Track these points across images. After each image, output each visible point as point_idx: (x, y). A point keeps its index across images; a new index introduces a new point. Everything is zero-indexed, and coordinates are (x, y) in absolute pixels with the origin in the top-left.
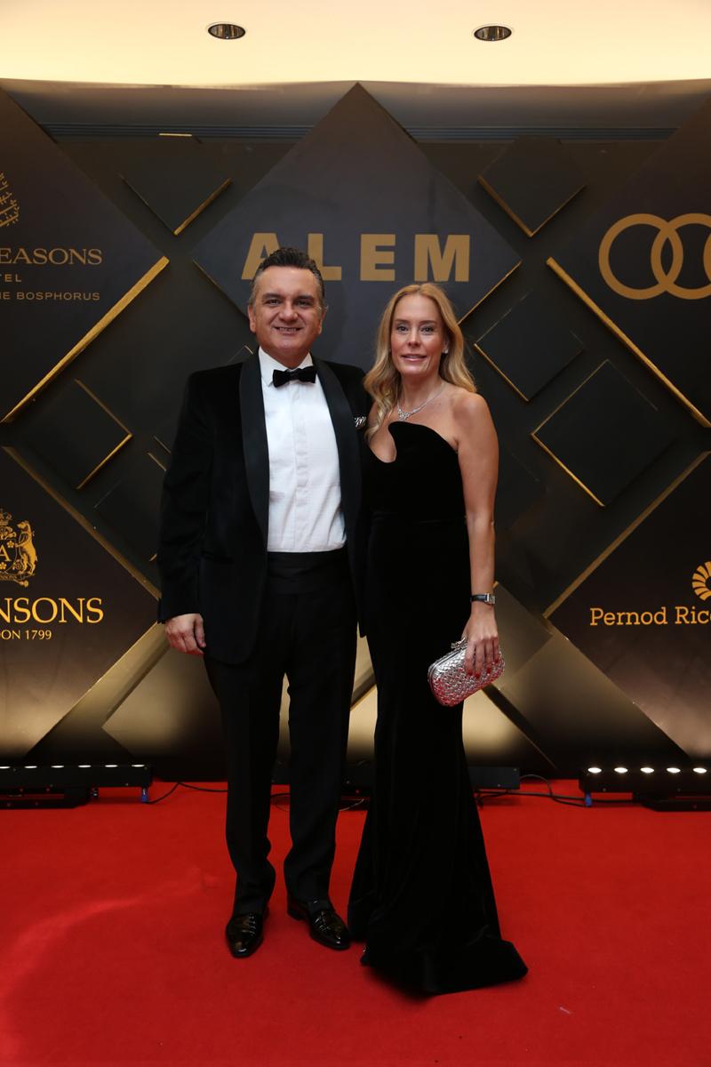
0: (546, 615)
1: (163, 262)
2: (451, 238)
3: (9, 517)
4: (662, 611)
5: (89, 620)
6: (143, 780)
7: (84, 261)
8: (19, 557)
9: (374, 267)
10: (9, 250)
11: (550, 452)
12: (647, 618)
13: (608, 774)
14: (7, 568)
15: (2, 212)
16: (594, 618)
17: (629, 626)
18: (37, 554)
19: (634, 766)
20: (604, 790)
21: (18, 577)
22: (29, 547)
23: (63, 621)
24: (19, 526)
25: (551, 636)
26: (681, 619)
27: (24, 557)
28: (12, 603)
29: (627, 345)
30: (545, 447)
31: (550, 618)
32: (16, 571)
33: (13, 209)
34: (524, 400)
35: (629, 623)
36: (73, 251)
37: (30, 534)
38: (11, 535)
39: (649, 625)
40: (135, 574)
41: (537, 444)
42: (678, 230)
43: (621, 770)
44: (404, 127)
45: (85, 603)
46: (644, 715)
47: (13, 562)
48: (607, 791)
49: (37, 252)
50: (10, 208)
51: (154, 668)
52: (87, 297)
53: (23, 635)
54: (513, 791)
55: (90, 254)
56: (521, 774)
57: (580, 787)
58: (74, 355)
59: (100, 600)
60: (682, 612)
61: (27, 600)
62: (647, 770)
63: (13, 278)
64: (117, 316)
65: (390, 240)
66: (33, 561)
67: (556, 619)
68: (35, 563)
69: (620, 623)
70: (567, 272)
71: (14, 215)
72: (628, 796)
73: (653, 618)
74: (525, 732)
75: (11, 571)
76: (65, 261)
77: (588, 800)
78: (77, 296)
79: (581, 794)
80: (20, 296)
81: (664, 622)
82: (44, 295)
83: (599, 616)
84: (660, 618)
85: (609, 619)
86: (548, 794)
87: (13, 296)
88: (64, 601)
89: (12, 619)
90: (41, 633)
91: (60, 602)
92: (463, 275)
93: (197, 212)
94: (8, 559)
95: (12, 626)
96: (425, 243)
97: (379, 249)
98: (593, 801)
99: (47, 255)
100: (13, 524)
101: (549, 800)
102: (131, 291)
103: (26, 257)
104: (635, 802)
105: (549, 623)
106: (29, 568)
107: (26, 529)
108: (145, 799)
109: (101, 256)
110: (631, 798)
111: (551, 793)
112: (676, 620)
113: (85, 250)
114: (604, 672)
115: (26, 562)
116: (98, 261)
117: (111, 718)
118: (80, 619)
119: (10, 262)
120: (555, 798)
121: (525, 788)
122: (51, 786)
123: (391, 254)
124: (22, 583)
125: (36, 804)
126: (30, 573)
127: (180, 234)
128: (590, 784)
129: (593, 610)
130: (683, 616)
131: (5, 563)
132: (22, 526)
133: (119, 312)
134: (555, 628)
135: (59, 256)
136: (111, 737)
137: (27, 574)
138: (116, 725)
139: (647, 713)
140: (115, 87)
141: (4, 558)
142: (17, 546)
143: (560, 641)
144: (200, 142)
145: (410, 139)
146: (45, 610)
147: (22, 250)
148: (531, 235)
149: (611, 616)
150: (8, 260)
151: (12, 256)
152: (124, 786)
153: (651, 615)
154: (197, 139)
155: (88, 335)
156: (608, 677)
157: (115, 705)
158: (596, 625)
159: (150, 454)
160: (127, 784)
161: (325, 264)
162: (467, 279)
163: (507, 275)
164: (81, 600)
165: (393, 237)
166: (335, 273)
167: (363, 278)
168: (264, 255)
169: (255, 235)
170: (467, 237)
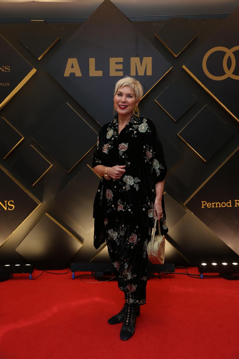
0: (185, 204)
1: (34, 71)
2: (144, 58)
4: (230, 202)
5: (9, 209)
6: (30, 270)
7: (3, 71)
9: (115, 70)
11: (184, 140)
12: (224, 205)
13: (209, 266)
16: (203, 205)
17: (217, 208)
19: (219, 262)
20: (208, 272)
25: (187, 212)
26: (237, 205)
29: (214, 98)
31: (186, 205)
34: (174, 120)
35: (217, 207)
39: (225, 207)
40: (26, 191)
41: (180, 138)
42: (233, 53)
43: (214, 264)
44: (127, 17)
45: (7, 203)
46: (222, 241)
48: (209, 273)
51: (35, 227)
52: (5, 85)
56: (175, 267)
57: (198, 271)
58: (1, 107)
60: (238, 202)
62: (225, 264)
64: (17, 92)
65: (121, 60)
69: (213, 207)
70: (190, 71)
72: (218, 274)
73: (226, 205)
77: (202, 276)
78: (1, 84)
79: (199, 274)
81: (230, 206)
83: (205, 204)
84: (229, 204)
85: (209, 205)
86: (187, 273)
92: (149, 73)
93: (47, 51)
96: (135, 61)
97: (117, 63)
98: (204, 276)
101: (187, 276)
102: (22, 82)
104: (220, 276)
105: (186, 207)
108: (30, 278)
109: (9, 68)
110: (218, 275)
112: (235, 205)
113: (3, 66)
114: (207, 226)
116: (9, 70)
117: (19, 246)
118: (6, 209)
120: (188, 274)
121: (177, 271)
123: (122, 65)
127: (40, 60)
128: (202, 270)
129: (203, 202)
130: (238, 204)
133: (19, 89)
134: (188, 209)
136: (19, 254)
138: (22, 248)
139: (224, 241)
140: (13, 2)
143: (190, 214)
144: (47, 23)
145: (128, 20)
148: (177, 56)
149: (210, 204)
152: (22, 273)
153: (225, 203)
154: (46, 22)
155: (6, 99)
156: (209, 228)
157: (20, 241)
158: (204, 207)
159: (31, 145)
160: (24, 272)
161: (96, 70)
162: (151, 75)
163: (167, 72)
164: (6, 201)
165: (122, 59)
166: (100, 73)
167: (111, 75)
168: (72, 67)
169: (69, 59)
170: (151, 58)
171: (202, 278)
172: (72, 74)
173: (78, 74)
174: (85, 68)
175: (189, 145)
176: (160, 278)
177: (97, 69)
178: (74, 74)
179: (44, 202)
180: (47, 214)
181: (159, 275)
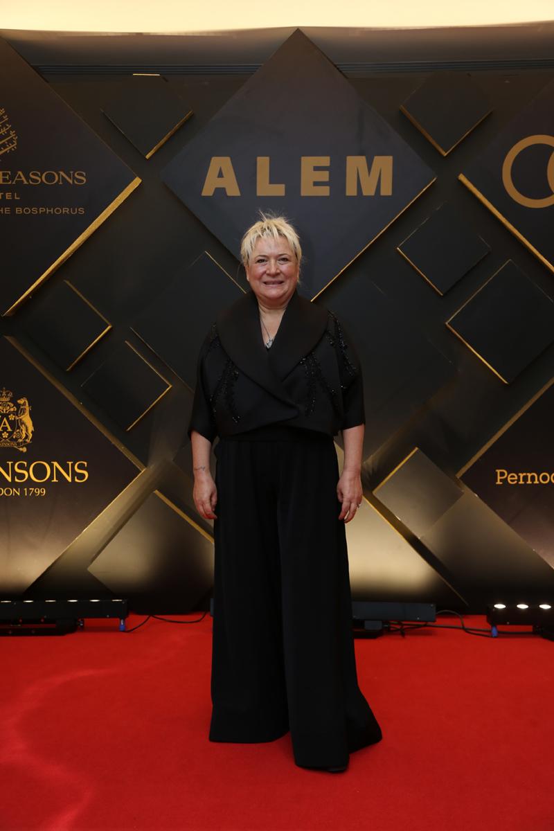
0: (459, 475)
1: (137, 182)
2: (377, 159)
3: (11, 395)
5: (76, 480)
6: (122, 612)
7: (71, 182)
8: (19, 428)
9: (312, 184)
10: (10, 172)
11: (459, 336)
12: (545, 478)
13: (511, 610)
14: (9, 436)
15: (3, 141)
16: (499, 478)
17: (528, 484)
18: (33, 425)
19: (534, 604)
20: (508, 623)
21: (18, 444)
22: (27, 419)
23: (55, 480)
24: (19, 401)
25: (463, 493)
27: (23, 428)
28: (13, 466)
30: (458, 335)
31: (462, 478)
32: (16, 439)
33: (12, 138)
34: (438, 293)
35: (529, 482)
36: (62, 173)
37: (27, 408)
38: (12, 410)
39: (546, 484)
40: (115, 442)
41: (451, 331)
43: (523, 606)
44: (336, 63)
45: (73, 466)
46: (543, 560)
47: (13, 432)
48: (510, 624)
49: (33, 174)
50: (9, 138)
51: (130, 520)
52: (74, 211)
53: (23, 492)
54: (430, 623)
55: (76, 175)
56: (438, 609)
57: (488, 621)
58: (63, 260)
59: (86, 463)
61: (25, 463)
62: (545, 607)
63: (13, 196)
64: (99, 227)
65: (325, 161)
66: (30, 431)
67: (466, 479)
68: (32, 432)
69: (521, 482)
70: (475, 186)
71: (13, 143)
72: (530, 628)
73: (550, 478)
74: (441, 574)
75: (12, 440)
76: (56, 181)
77: (494, 631)
78: (66, 210)
79: (488, 627)
80: (18, 211)
82: (38, 211)
83: (504, 476)
85: (512, 478)
86: (461, 626)
87: (13, 211)
88: (56, 464)
89: (13, 479)
90: (37, 491)
91: (53, 464)
92: (387, 190)
93: (165, 139)
94: (9, 430)
95: (13, 484)
96: (355, 164)
97: (317, 169)
98: (499, 632)
99: (41, 177)
100: (14, 400)
101: (462, 632)
102: (110, 206)
103: (23, 179)
104: (535, 633)
105: (462, 482)
106: (27, 437)
107: (24, 404)
108: (122, 628)
109: (85, 177)
110: (531, 630)
111: (463, 625)
113: (71, 172)
114: (509, 523)
115: (24, 432)
116: (83, 181)
117: (94, 562)
118: (69, 479)
119: (10, 183)
120: (463, 628)
121: (441, 622)
122: (45, 617)
123: (327, 173)
124: (21, 449)
125: (33, 632)
126: (28, 441)
127: (150, 158)
128: (495, 618)
129: (498, 471)
131: (7, 432)
132: (21, 402)
133: (102, 221)
134: (465, 487)
135: (50, 178)
136: (94, 578)
137: (25, 442)
138: (99, 568)
139: (546, 559)
140: (95, 35)
141: (7, 428)
142: (17, 418)
143: (470, 497)
144: (167, 81)
146: (40, 472)
147: (20, 173)
148: (445, 155)
150: (9, 181)
151: (12, 178)
152: (106, 617)
153: (548, 475)
154: (164, 78)
155: (74, 243)
156: (513, 528)
157: (98, 551)
158: (501, 483)
159: (126, 342)
160: (108, 616)
161: (271, 182)
162: (390, 194)
163: (424, 190)
164: (70, 463)
165: (328, 159)
166: (279, 190)
167: (303, 193)
168: (220, 175)
169: (213, 158)
170: (391, 158)
171: (495, 637)
172: (220, 192)
173: (233, 190)
174: (247, 178)
175: (470, 347)
176: (403, 635)
177: (273, 180)
178: (224, 189)
179: (152, 467)
180: (157, 492)
181: (401, 628)
